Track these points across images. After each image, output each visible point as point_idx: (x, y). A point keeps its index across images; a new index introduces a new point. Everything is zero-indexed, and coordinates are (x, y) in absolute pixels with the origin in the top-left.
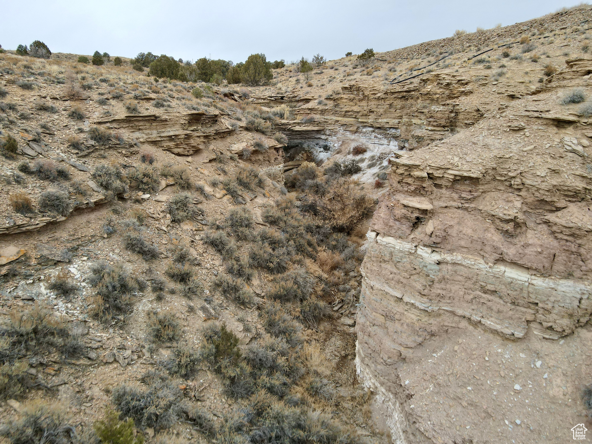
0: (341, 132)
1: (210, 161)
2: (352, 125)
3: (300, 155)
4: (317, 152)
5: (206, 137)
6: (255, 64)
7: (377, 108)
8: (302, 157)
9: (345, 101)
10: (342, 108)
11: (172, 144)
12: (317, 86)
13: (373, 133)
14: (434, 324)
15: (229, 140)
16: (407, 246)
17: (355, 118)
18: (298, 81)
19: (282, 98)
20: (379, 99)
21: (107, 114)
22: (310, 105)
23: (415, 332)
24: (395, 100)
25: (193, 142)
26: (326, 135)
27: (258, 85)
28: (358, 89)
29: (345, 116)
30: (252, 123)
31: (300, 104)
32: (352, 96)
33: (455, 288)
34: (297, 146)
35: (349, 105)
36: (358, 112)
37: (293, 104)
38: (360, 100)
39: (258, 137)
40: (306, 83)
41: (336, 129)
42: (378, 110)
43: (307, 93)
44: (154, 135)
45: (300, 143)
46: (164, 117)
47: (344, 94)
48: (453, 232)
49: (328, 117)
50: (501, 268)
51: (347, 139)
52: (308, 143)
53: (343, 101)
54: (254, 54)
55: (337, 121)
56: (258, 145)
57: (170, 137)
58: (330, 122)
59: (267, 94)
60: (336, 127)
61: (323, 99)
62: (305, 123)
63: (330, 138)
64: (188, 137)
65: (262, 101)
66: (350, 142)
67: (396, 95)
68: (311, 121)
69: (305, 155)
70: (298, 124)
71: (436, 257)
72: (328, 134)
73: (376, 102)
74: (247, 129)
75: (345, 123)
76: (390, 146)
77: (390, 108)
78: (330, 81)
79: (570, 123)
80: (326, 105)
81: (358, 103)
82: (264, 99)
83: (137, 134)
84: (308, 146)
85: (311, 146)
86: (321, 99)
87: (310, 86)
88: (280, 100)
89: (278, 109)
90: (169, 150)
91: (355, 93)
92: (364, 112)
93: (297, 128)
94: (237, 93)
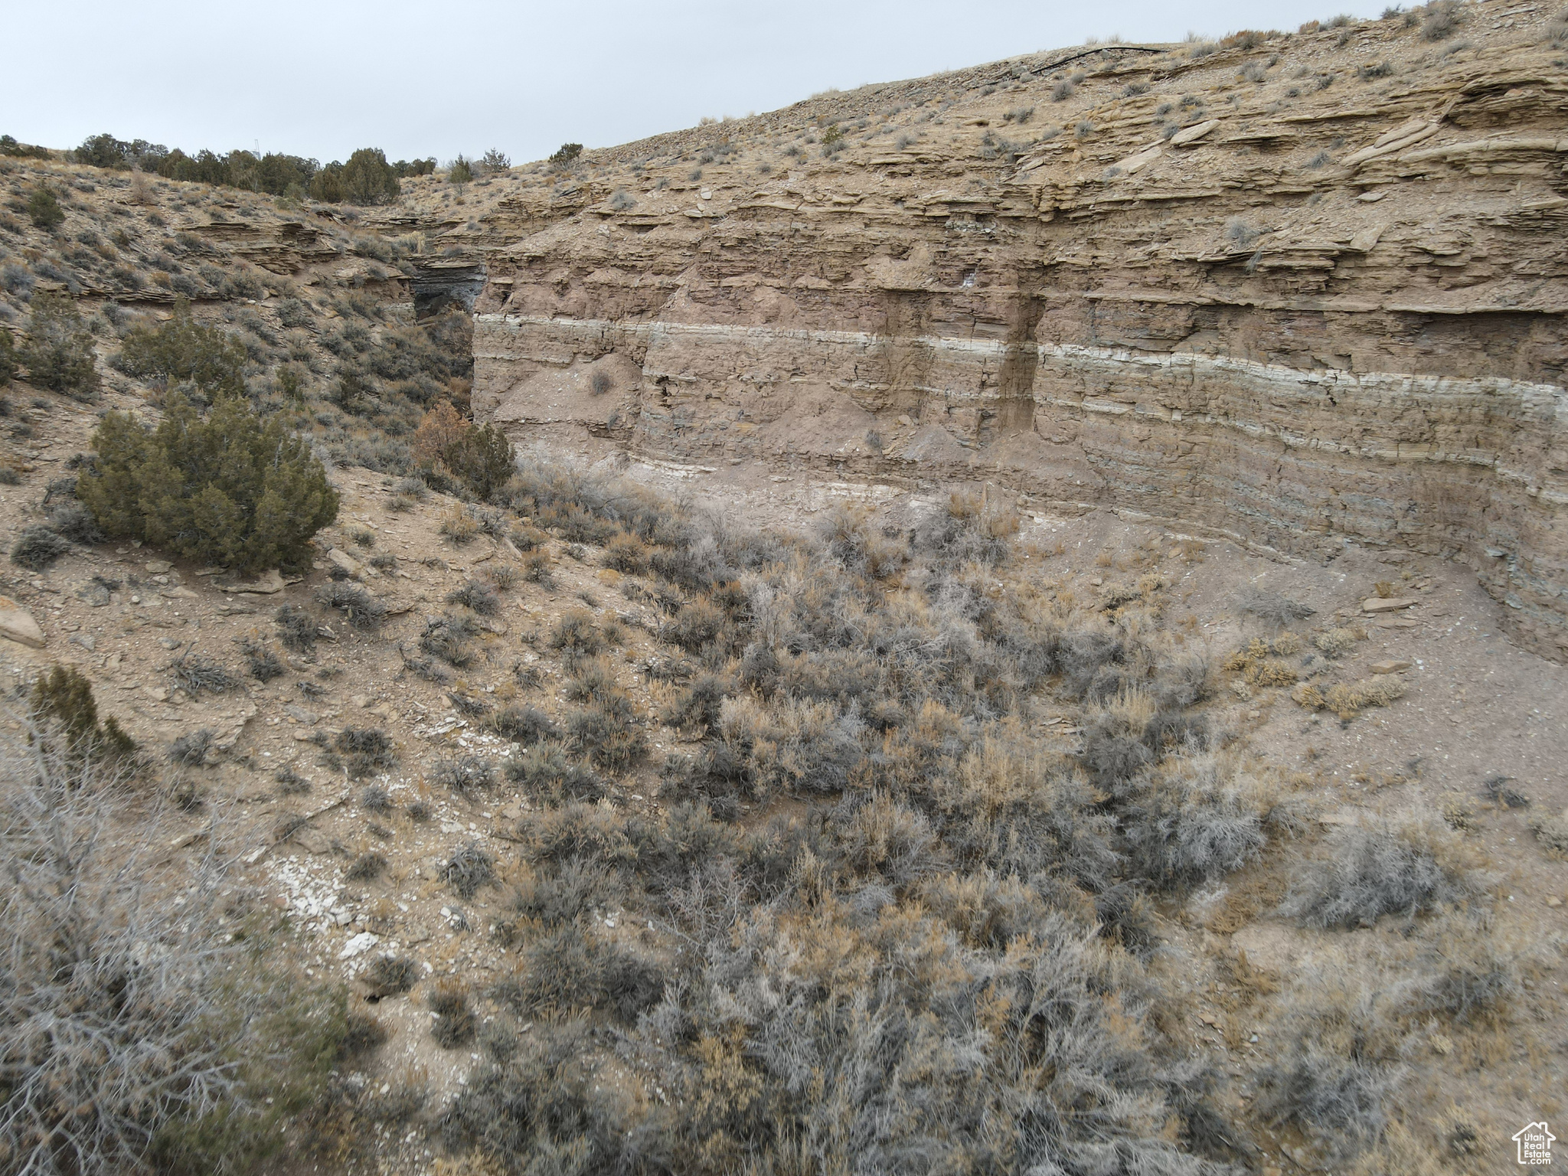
1: (313, 284)
5: (304, 256)
6: (364, 166)
9: (504, 222)
10: (500, 233)
11: (266, 258)
12: (471, 203)
14: (518, 370)
15: (333, 265)
16: (498, 317)
18: (446, 197)
19: (414, 222)
20: (545, 217)
21: (189, 220)
22: (456, 231)
23: (506, 380)
25: (292, 259)
26: (481, 274)
27: (373, 204)
28: (520, 206)
30: (364, 245)
31: (442, 229)
32: (513, 215)
33: (532, 342)
34: (441, 294)
35: (510, 228)
37: (432, 232)
38: (525, 221)
39: (373, 264)
40: (457, 199)
43: (454, 213)
44: (245, 246)
45: (445, 289)
46: (254, 226)
47: (502, 212)
48: (529, 300)
49: (482, 247)
50: (558, 319)
52: (456, 288)
53: (502, 222)
54: (362, 148)
56: (373, 272)
57: (264, 249)
59: (388, 216)
61: (476, 221)
62: (450, 257)
64: (284, 252)
65: (381, 226)
68: (458, 254)
69: (454, 306)
70: (439, 258)
71: (518, 320)
74: (358, 254)
78: (492, 195)
79: (609, 215)
80: (479, 229)
82: (385, 224)
83: (225, 245)
84: (458, 293)
85: (463, 292)
86: (473, 222)
87: (461, 203)
88: (410, 224)
89: (406, 237)
90: (263, 265)
91: (517, 210)
93: (438, 265)
94: (337, 212)
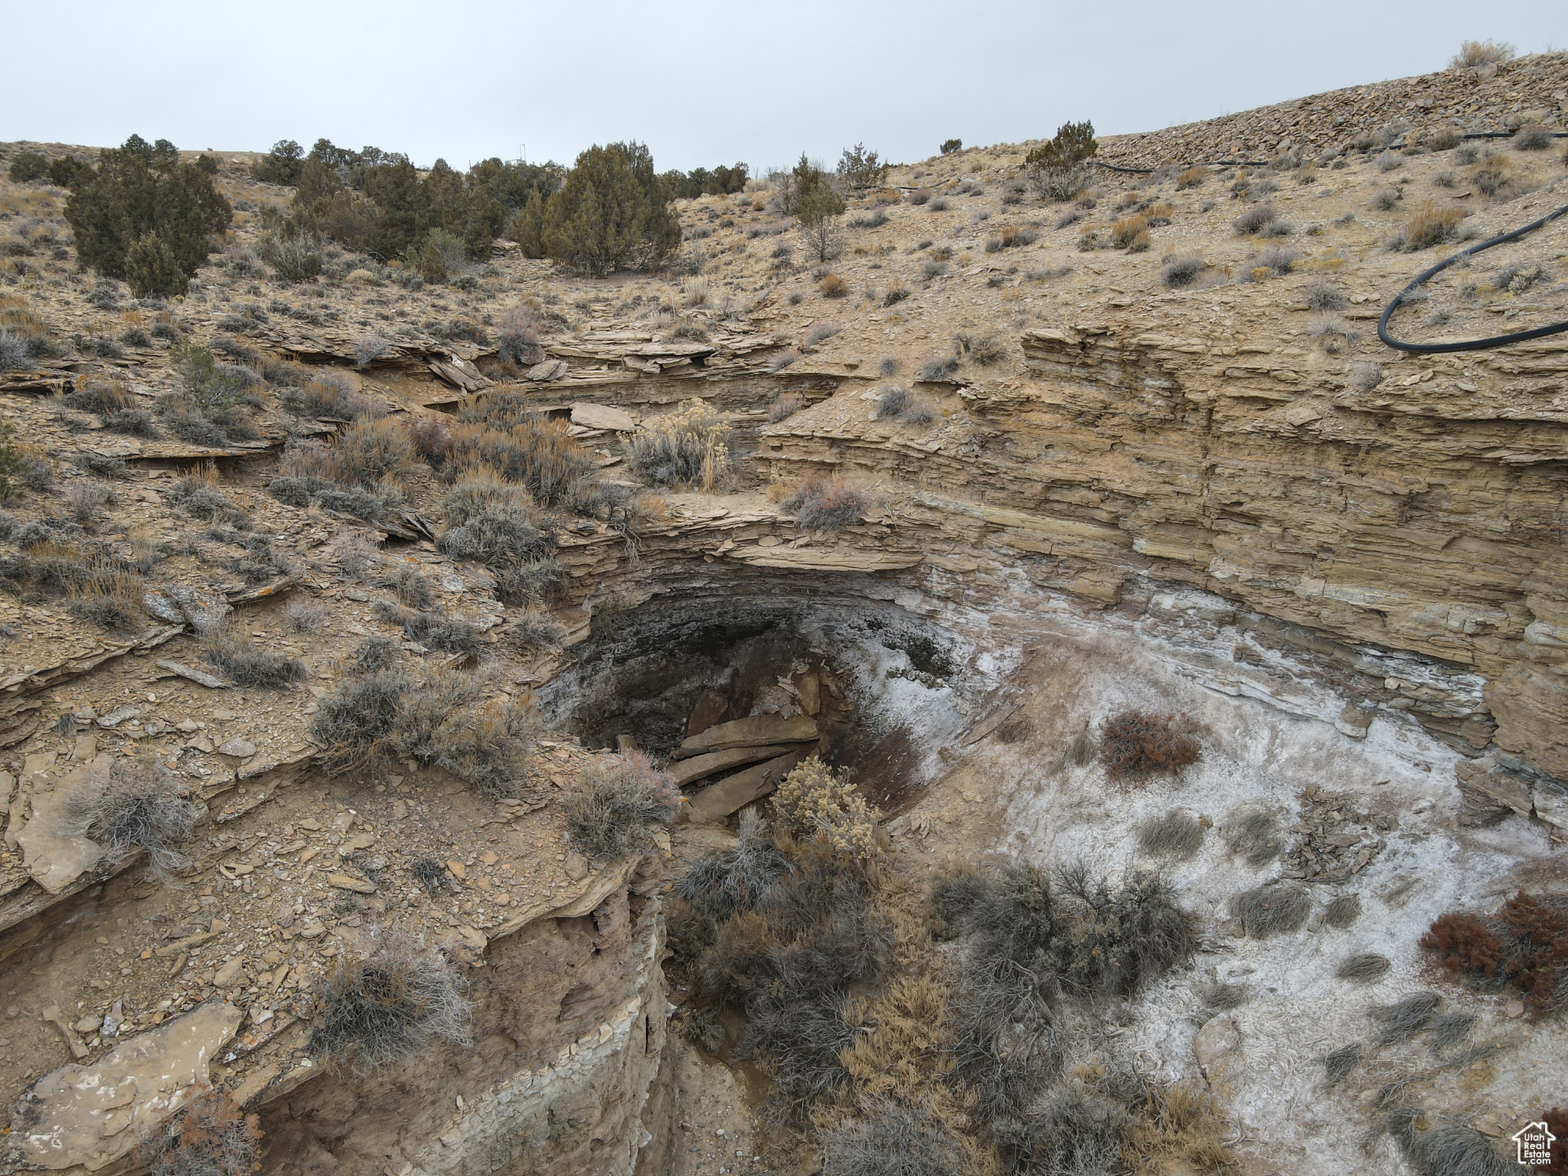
0: (1016, 589)
2: (1085, 564)
3: (786, 683)
4: (873, 671)
7: (1285, 496)
8: (794, 700)
9: (1047, 419)
10: (1026, 460)
12: (870, 296)
13: (1230, 631)
17: (1113, 524)
19: (699, 360)
20: (1298, 440)
22: (837, 416)
24: (1459, 474)
26: (927, 593)
28: (1137, 358)
29: (1042, 505)
31: (787, 401)
32: (1091, 395)
34: (770, 626)
35: (1072, 446)
36: (1133, 501)
38: (1149, 427)
40: (818, 277)
41: (988, 571)
42: (1296, 514)
43: (824, 338)
45: (786, 614)
47: (1037, 375)
49: (940, 499)
51: (1057, 643)
52: (824, 611)
53: (1036, 417)
55: (993, 528)
58: (950, 528)
60: (988, 558)
61: (905, 383)
62: (812, 527)
63: (948, 614)
65: (605, 375)
66: (1076, 664)
67: (1471, 441)
68: (844, 521)
69: (811, 684)
70: (774, 527)
72: (938, 589)
73: (1280, 462)
75: (1045, 548)
76: (1368, 751)
77: (1405, 521)
78: (932, 274)
80: (925, 421)
81: (1132, 437)
82: (613, 364)
84: (828, 631)
85: (844, 630)
86: (896, 385)
87: (835, 292)
88: (686, 371)
91: (1114, 375)
92: (1179, 504)
93: (768, 554)
